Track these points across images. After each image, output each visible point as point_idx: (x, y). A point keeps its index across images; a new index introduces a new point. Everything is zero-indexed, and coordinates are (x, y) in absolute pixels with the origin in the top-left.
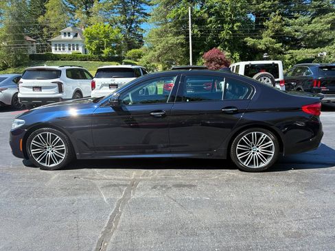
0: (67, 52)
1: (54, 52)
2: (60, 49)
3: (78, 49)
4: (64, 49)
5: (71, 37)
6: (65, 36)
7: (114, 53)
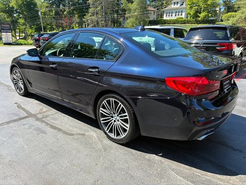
0: (174, 17)
1: (165, 18)
2: (169, 16)
3: (181, 15)
4: (172, 15)
5: (179, 5)
6: (174, 5)
7: (209, 17)
